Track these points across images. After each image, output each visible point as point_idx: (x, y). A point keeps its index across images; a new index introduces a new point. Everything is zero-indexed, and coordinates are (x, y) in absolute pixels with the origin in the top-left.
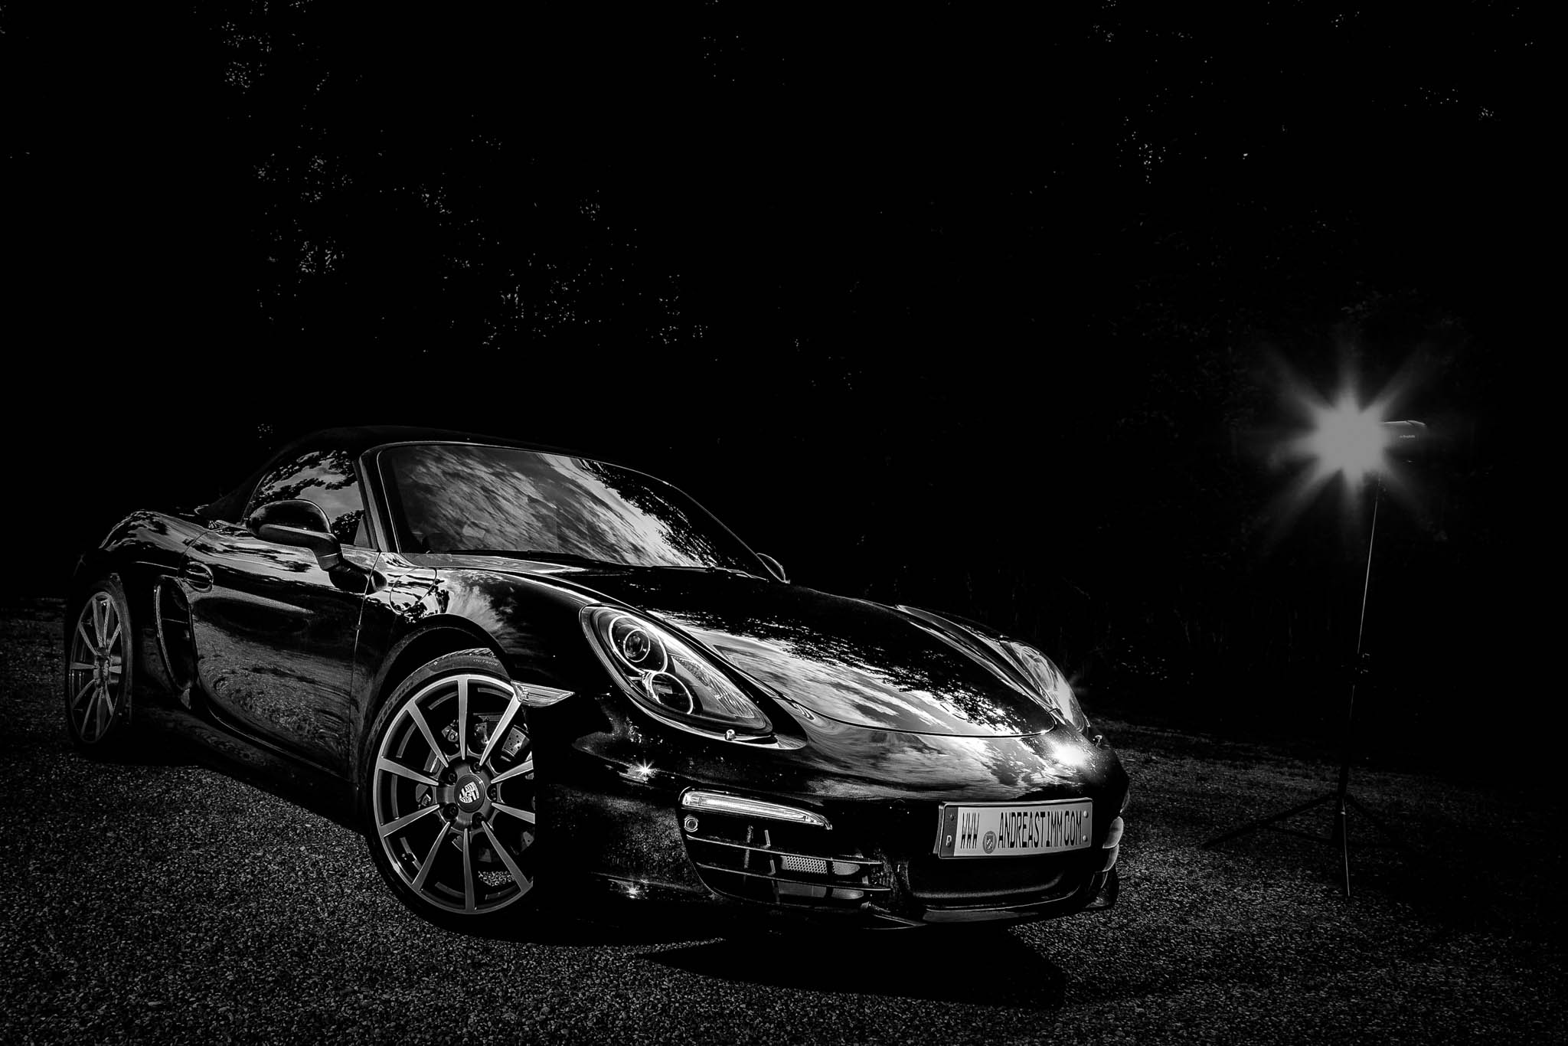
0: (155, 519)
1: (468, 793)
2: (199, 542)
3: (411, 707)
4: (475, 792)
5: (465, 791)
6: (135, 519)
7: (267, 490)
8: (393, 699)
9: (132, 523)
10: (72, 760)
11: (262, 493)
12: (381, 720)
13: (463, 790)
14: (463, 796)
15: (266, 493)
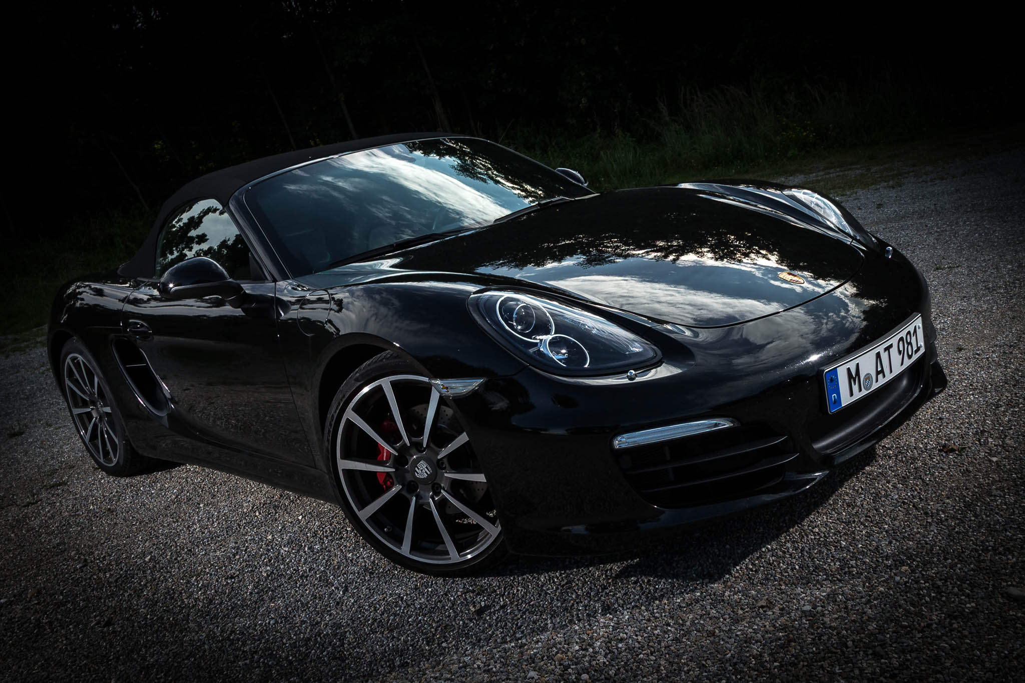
0: (93, 286)
1: (422, 470)
2: (132, 297)
3: (350, 414)
4: (426, 467)
5: (419, 469)
6: (79, 287)
7: (177, 222)
8: (333, 411)
9: (77, 290)
10: (103, 481)
11: (174, 226)
12: (329, 431)
13: (416, 469)
14: (418, 473)
15: (177, 225)
